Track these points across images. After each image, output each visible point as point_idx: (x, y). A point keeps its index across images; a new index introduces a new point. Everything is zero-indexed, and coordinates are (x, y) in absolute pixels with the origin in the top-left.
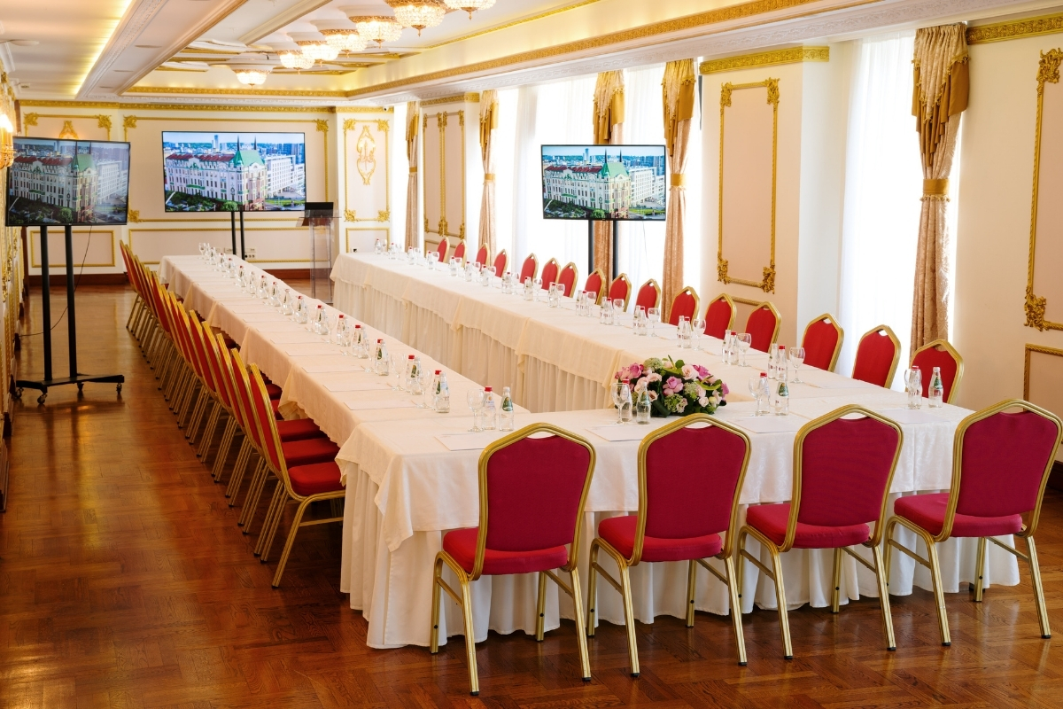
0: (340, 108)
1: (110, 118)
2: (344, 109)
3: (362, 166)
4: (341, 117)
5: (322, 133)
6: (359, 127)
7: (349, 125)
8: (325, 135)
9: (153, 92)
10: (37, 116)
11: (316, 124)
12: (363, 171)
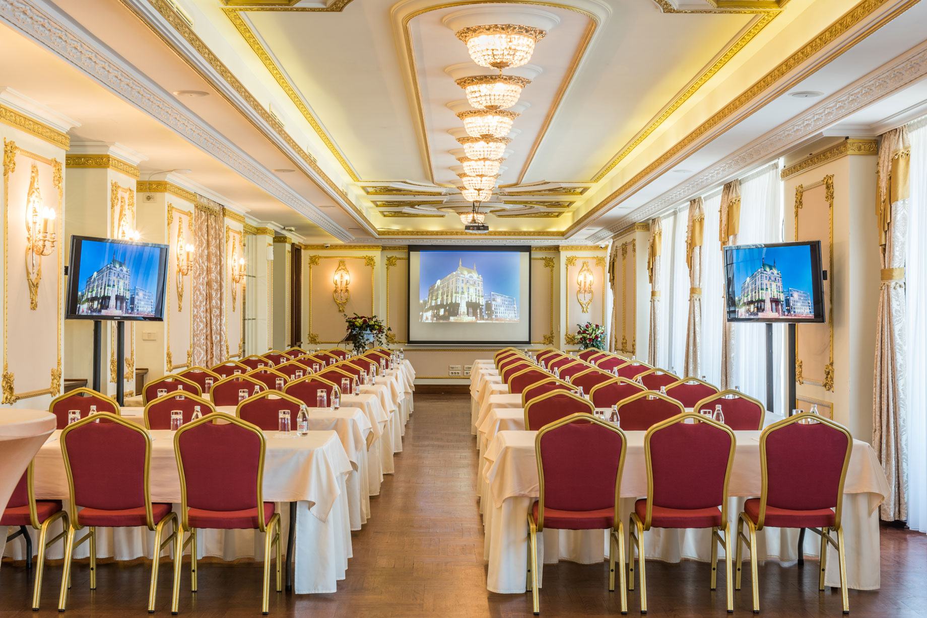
0: (563, 247)
1: (375, 258)
2: (567, 248)
3: (581, 296)
4: (564, 255)
5: (548, 269)
6: (579, 264)
7: (570, 261)
8: (552, 271)
9: (403, 235)
10: (320, 257)
11: (543, 261)
12: (582, 301)
